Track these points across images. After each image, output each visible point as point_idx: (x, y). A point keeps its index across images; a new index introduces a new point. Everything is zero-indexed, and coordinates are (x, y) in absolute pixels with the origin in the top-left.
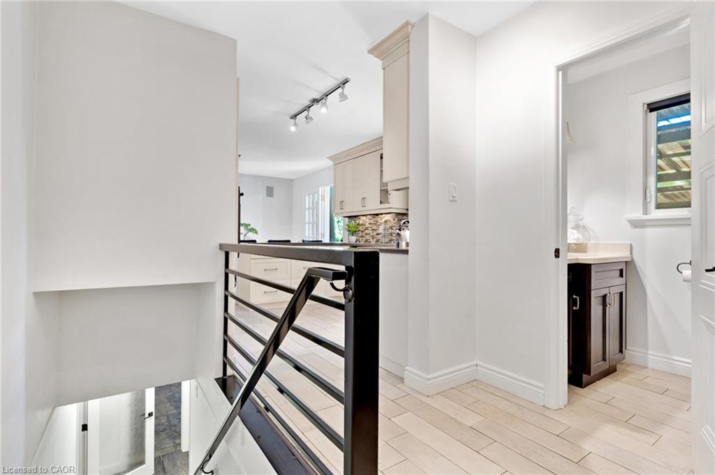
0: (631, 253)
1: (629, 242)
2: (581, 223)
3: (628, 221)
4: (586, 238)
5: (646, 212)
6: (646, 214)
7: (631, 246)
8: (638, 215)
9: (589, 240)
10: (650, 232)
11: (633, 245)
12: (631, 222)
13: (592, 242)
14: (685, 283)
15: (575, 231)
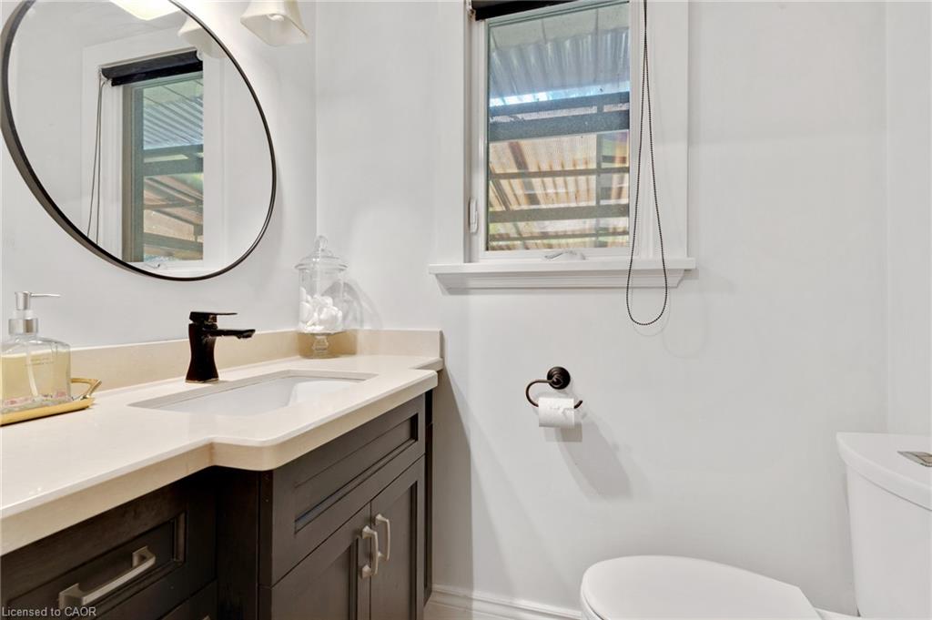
0: (442, 356)
1: (439, 330)
2: (341, 277)
3: (437, 275)
4: (355, 319)
5: (469, 257)
6: (470, 260)
7: (442, 335)
8: (454, 263)
9: (362, 322)
10: (477, 302)
11: (446, 336)
12: (441, 277)
13: (367, 327)
14: (542, 428)
15: (329, 300)
